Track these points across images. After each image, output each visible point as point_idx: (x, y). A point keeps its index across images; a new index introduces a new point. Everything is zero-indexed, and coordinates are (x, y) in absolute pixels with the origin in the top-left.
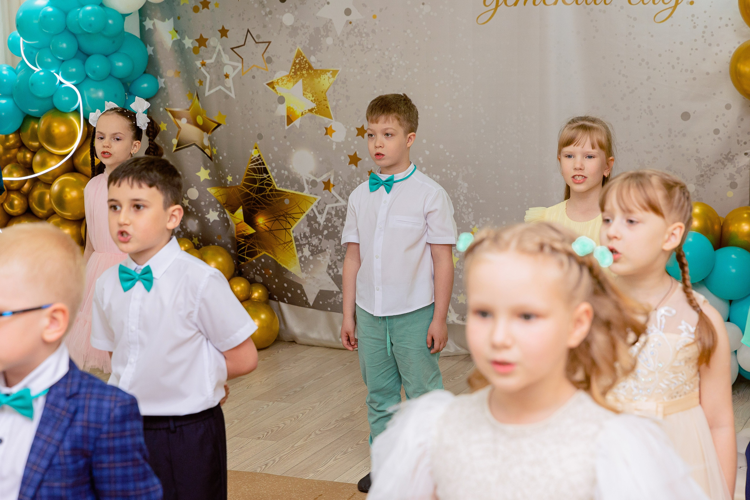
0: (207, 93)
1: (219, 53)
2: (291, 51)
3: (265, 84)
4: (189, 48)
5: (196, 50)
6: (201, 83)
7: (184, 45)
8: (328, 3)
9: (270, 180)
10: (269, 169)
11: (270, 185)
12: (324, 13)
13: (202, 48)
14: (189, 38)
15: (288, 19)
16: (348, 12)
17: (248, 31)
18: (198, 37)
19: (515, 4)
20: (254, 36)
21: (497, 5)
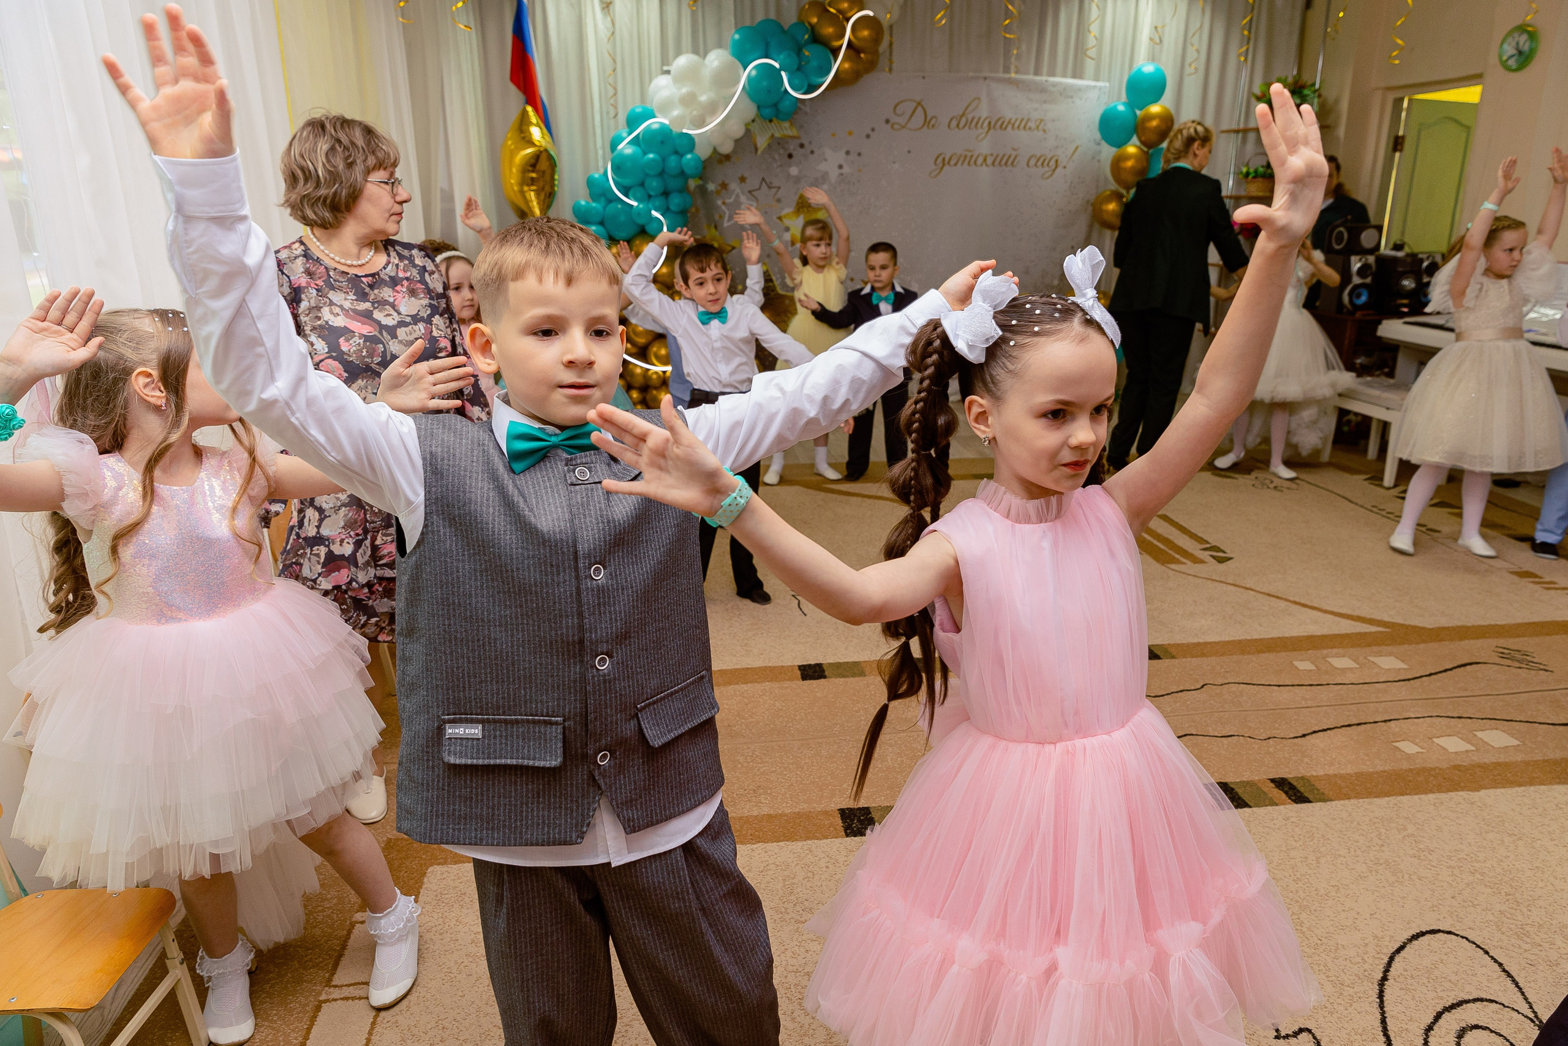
0: (726, 224)
1: (738, 195)
2: (796, 194)
3: (774, 218)
4: (712, 191)
5: (718, 193)
6: (721, 217)
7: (707, 189)
8: (826, 160)
9: (774, 286)
10: (774, 278)
11: (773, 291)
12: (823, 167)
13: (724, 191)
14: (713, 182)
15: (794, 171)
16: (840, 167)
17: (763, 179)
18: (720, 182)
19: (956, 164)
20: (768, 181)
21: (944, 165)
